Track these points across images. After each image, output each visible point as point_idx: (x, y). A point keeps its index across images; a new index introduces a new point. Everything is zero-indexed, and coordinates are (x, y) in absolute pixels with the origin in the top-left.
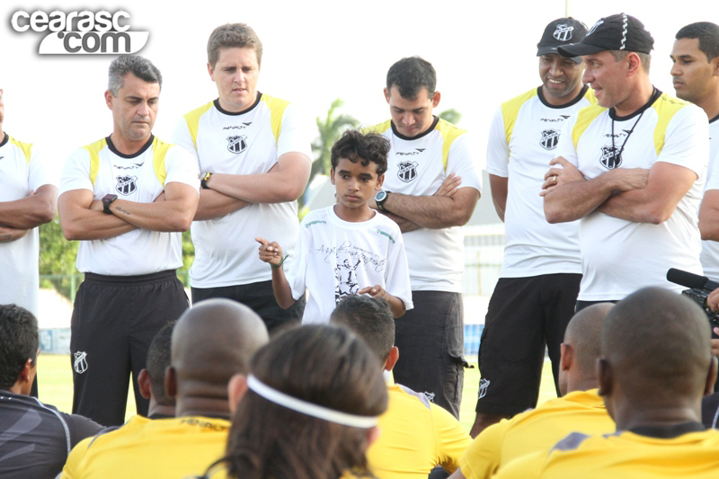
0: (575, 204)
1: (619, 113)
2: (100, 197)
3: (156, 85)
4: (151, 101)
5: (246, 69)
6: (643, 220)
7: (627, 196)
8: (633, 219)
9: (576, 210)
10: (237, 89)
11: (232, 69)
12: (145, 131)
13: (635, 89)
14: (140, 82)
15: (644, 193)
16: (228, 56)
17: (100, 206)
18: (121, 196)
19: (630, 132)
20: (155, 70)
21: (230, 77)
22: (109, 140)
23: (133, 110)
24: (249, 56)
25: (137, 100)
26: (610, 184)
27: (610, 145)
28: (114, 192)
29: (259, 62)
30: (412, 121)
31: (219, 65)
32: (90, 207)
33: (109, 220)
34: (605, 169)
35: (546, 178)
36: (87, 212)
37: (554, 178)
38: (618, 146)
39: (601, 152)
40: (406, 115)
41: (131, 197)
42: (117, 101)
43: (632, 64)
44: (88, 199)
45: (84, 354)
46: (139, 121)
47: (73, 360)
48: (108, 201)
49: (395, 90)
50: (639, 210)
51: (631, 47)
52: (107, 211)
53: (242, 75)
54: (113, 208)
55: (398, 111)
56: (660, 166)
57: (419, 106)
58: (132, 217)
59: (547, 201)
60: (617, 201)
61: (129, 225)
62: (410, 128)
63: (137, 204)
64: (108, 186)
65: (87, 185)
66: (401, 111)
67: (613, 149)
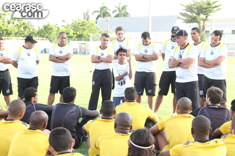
0: (173, 65)
1: (182, 48)
2: (98, 56)
3: (108, 38)
4: (107, 41)
5: (122, 34)
6: (185, 68)
7: (182, 64)
8: (183, 68)
9: (173, 66)
10: (120, 37)
11: (119, 34)
12: (106, 45)
13: (185, 43)
14: (106, 37)
15: (185, 63)
16: (119, 32)
17: (98, 58)
18: (101, 56)
19: (183, 52)
20: (109, 35)
21: (119, 35)
22: (100, 46)
23: (104, 42)
24: (122, 32)
25: (105, 40)
26: (179, 62)
27: (180, 54)
28: (100, 56)
29: (124, 33)
30: (146, 43)
31: (117, 34)
32: (96, 58)
33: (99, 60)
34: (179, 59)
35: (169, 60)
36: (95, 58)
37: (170, 60)
38: (181, 54)
39: (178, 56)
40: (145, 42)
41: (103, 57)
42: (102, 40)
43: (185, 38)
44: (96, 56)
45: (94, 82)
46: (105, 44)
47: (92, 83)
48: (99, 57)
49: (143, 38)
50: (184, 66)
51: (185, 35)
52: (99, 59)
53: (121, 35)
54: (100, 58)
55: (143, 41)
56: (188, 58)
57: (147, 40)
58: (103, 60)
59: (169, 64)
60: (180, 65)
61: (102, 61)
62: (146, 44)
63: (104, 58)
64: (99, 55)
65: (96, 54)
66: (144, 41)
67: (180, 55)
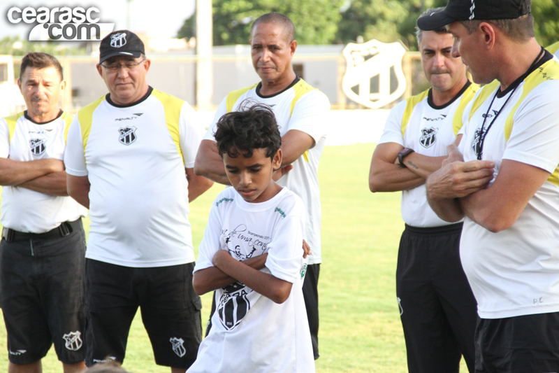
17: (398, 160)
19: (498, 113)
48: (402, 156)
52: (402, 165)
54: (405, 162)
58: (419, 171)
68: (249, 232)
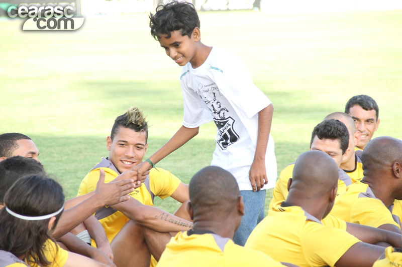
68: (205, 86)
